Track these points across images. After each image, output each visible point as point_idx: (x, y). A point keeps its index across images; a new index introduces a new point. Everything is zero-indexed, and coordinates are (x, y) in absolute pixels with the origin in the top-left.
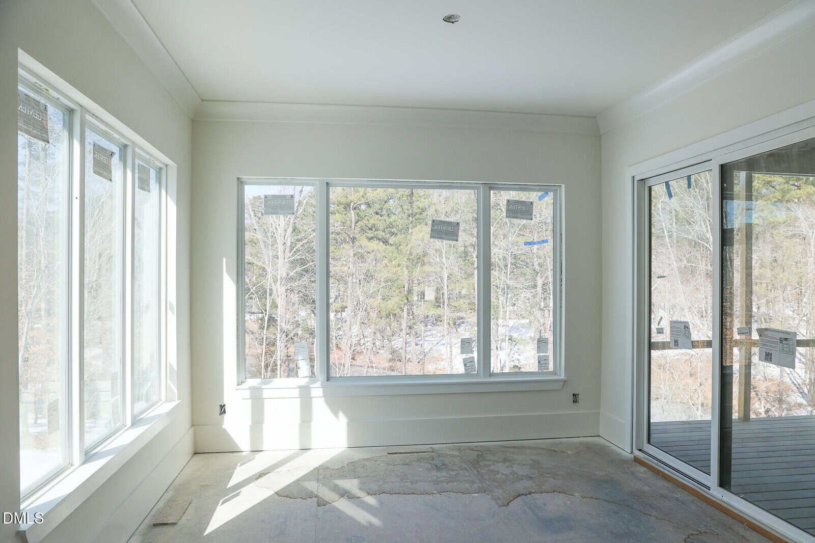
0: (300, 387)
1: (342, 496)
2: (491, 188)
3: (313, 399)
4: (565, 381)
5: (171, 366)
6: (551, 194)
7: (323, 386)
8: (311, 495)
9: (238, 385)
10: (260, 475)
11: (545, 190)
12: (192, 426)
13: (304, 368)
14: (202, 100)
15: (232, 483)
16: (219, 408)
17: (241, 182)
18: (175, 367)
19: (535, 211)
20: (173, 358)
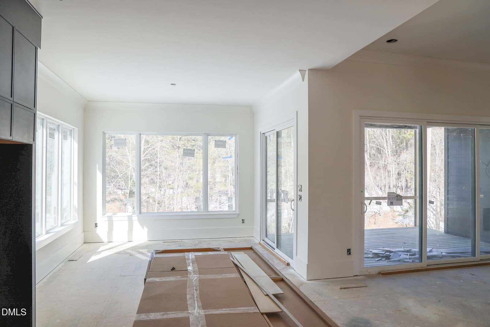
0: (128, 216)
1: (140, 253)
2: (208, 135)
3: (133, 221)
4: (238, 214)
5: (75, 207)
6: (234, 138)
7: (137, 216)
8: (128, 253)
9: (103, 215)
10: (110, 249)
11: (231, 135)
12: (84, 232)
13: (130, 208)
14: (88, 101)
15: (99, 250)
16: (95, 225)
17: (105, 133)
18: (77, 207)
19: (227, 146)
20: (76, 204)
